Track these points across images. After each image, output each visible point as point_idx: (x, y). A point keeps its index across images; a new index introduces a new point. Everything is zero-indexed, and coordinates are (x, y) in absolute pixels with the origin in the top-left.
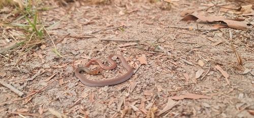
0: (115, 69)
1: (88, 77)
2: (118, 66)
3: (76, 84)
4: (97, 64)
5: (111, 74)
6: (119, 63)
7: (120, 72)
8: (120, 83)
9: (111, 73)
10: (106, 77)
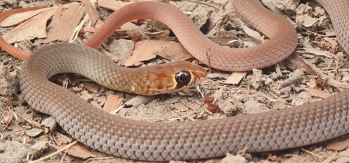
0: (287, 64)
1: (112, 106)
2: (309, 49)
3: (40, 144)
4: (161, 32)
5: (261, 95)
6: (319, 29)
7: (321, 85)
8: (324, 144)
9: (263, 87)
10: (226, 106)
